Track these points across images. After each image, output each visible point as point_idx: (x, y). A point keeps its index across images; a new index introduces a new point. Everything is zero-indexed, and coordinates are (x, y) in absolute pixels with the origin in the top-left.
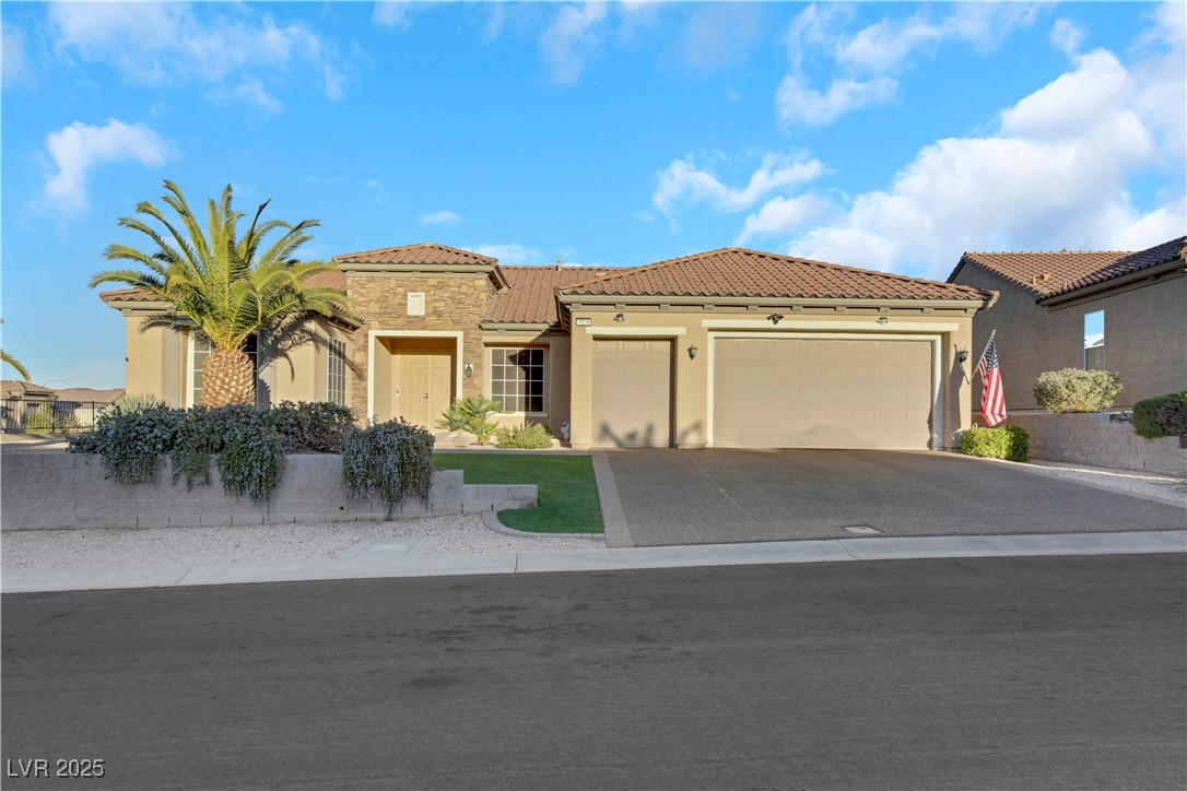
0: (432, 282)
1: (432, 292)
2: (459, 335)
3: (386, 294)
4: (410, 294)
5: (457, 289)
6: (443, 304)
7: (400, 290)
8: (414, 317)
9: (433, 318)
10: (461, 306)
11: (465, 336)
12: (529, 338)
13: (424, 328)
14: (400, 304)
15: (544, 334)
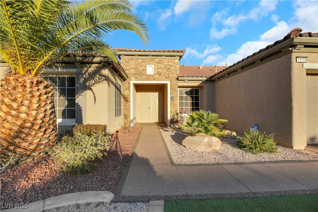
0: (157, 60)
1: (157, 65)
2: (168, 83)
3: (138, 66)
4: (147, 66)
5: (167, 64)
6: (161, 69)
7: (143, 64)
8: (150, 75)
9: (157, 76)
10: (169, 71)
11: (171, 83)
12: (196, 84)
13: (154, 80)
14: (144, 70)
15: (203, 82)
